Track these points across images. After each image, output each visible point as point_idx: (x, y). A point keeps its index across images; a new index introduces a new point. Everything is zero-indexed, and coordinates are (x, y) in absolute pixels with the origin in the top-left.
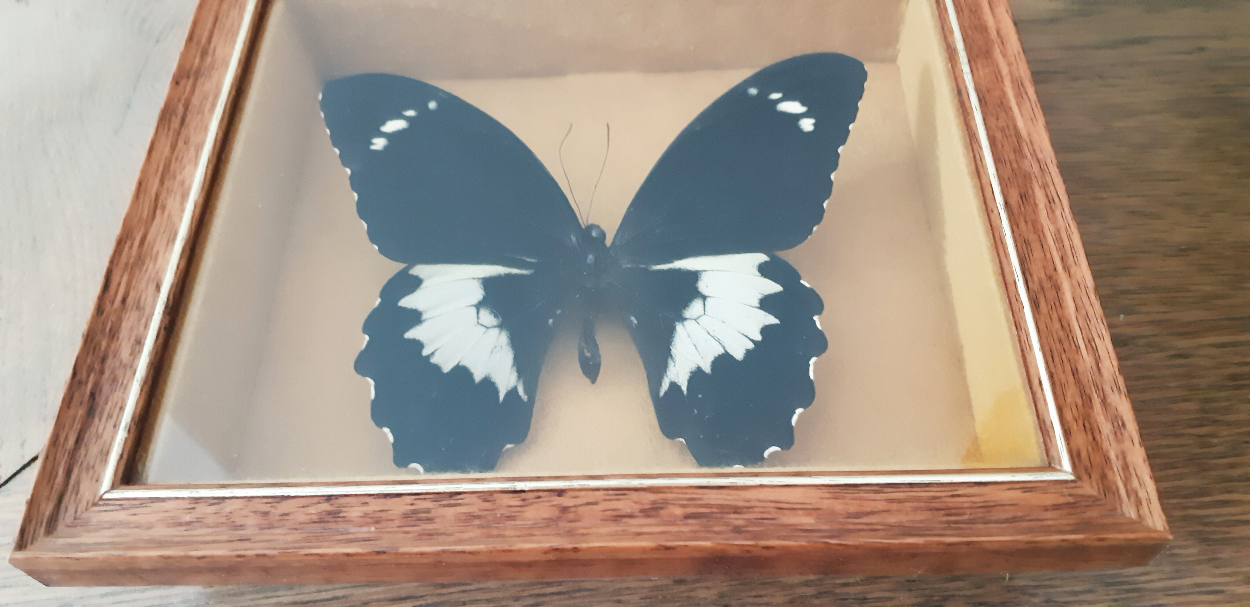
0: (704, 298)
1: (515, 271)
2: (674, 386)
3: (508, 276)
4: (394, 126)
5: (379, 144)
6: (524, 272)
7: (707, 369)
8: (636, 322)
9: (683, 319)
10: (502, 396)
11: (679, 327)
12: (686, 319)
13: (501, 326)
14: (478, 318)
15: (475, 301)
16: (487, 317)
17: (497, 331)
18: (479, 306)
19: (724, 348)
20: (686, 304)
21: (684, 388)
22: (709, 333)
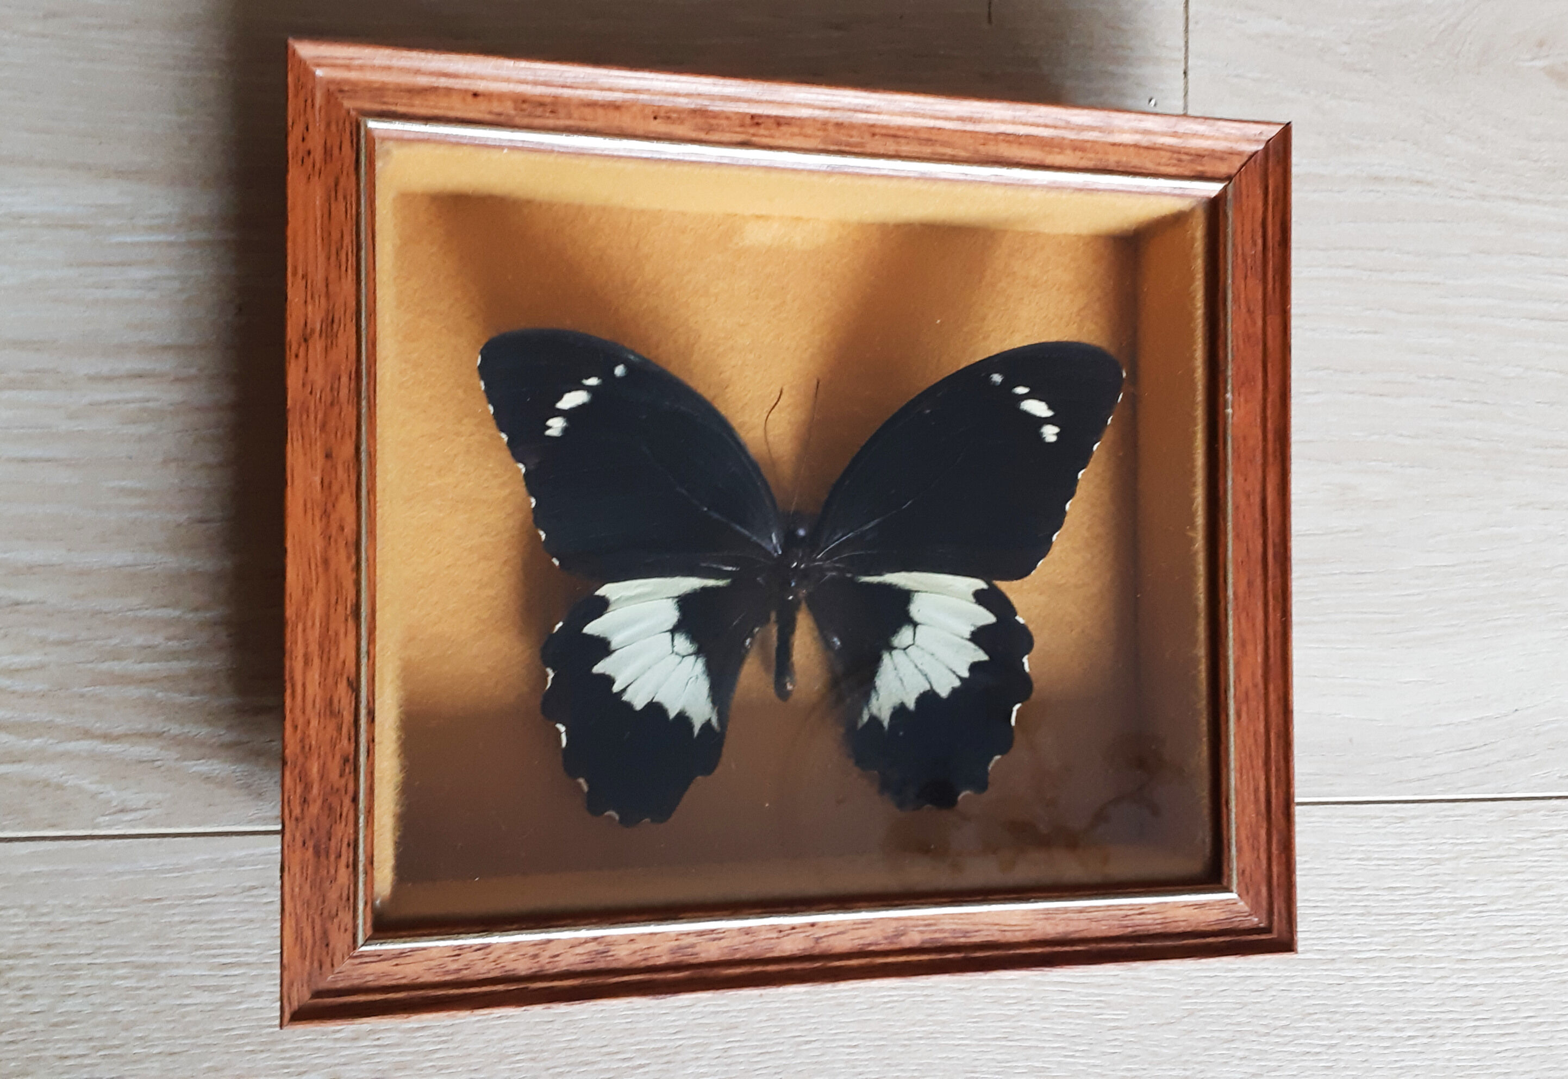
0: (915, 625)
1: (711, 583)
2: (874, 720)
3: (704, 589)
4: (572, 400)
5: (556, 426)
6: (721, 583)
7: (911, 705)
8: (839, 643)
9: (891, 648)
10: (696, 731)
11: (886, 657)
12: (895, 648)
13: (697, 653)
14: (673, 646)
15: (670, 626)
16: (683, 644)
17: (693, 658)
18: (673, 631)
19: (930, 683)
20: (895, 631)
21: (886, 724)
22: (916, 667)
